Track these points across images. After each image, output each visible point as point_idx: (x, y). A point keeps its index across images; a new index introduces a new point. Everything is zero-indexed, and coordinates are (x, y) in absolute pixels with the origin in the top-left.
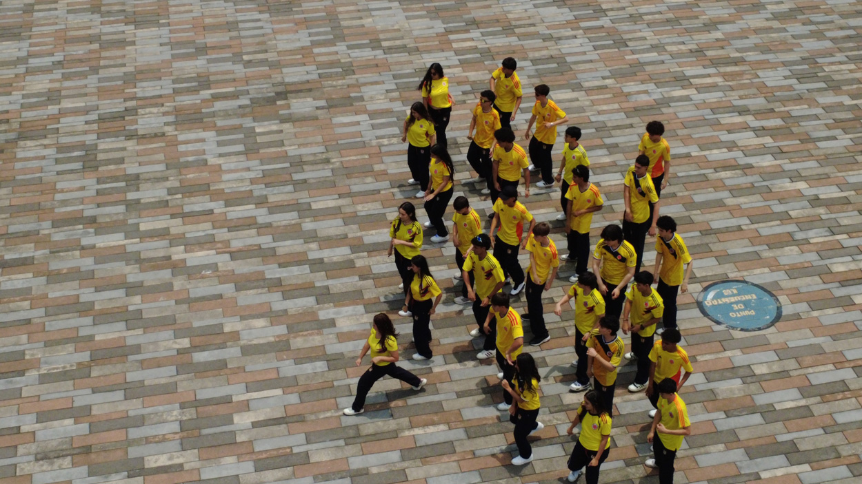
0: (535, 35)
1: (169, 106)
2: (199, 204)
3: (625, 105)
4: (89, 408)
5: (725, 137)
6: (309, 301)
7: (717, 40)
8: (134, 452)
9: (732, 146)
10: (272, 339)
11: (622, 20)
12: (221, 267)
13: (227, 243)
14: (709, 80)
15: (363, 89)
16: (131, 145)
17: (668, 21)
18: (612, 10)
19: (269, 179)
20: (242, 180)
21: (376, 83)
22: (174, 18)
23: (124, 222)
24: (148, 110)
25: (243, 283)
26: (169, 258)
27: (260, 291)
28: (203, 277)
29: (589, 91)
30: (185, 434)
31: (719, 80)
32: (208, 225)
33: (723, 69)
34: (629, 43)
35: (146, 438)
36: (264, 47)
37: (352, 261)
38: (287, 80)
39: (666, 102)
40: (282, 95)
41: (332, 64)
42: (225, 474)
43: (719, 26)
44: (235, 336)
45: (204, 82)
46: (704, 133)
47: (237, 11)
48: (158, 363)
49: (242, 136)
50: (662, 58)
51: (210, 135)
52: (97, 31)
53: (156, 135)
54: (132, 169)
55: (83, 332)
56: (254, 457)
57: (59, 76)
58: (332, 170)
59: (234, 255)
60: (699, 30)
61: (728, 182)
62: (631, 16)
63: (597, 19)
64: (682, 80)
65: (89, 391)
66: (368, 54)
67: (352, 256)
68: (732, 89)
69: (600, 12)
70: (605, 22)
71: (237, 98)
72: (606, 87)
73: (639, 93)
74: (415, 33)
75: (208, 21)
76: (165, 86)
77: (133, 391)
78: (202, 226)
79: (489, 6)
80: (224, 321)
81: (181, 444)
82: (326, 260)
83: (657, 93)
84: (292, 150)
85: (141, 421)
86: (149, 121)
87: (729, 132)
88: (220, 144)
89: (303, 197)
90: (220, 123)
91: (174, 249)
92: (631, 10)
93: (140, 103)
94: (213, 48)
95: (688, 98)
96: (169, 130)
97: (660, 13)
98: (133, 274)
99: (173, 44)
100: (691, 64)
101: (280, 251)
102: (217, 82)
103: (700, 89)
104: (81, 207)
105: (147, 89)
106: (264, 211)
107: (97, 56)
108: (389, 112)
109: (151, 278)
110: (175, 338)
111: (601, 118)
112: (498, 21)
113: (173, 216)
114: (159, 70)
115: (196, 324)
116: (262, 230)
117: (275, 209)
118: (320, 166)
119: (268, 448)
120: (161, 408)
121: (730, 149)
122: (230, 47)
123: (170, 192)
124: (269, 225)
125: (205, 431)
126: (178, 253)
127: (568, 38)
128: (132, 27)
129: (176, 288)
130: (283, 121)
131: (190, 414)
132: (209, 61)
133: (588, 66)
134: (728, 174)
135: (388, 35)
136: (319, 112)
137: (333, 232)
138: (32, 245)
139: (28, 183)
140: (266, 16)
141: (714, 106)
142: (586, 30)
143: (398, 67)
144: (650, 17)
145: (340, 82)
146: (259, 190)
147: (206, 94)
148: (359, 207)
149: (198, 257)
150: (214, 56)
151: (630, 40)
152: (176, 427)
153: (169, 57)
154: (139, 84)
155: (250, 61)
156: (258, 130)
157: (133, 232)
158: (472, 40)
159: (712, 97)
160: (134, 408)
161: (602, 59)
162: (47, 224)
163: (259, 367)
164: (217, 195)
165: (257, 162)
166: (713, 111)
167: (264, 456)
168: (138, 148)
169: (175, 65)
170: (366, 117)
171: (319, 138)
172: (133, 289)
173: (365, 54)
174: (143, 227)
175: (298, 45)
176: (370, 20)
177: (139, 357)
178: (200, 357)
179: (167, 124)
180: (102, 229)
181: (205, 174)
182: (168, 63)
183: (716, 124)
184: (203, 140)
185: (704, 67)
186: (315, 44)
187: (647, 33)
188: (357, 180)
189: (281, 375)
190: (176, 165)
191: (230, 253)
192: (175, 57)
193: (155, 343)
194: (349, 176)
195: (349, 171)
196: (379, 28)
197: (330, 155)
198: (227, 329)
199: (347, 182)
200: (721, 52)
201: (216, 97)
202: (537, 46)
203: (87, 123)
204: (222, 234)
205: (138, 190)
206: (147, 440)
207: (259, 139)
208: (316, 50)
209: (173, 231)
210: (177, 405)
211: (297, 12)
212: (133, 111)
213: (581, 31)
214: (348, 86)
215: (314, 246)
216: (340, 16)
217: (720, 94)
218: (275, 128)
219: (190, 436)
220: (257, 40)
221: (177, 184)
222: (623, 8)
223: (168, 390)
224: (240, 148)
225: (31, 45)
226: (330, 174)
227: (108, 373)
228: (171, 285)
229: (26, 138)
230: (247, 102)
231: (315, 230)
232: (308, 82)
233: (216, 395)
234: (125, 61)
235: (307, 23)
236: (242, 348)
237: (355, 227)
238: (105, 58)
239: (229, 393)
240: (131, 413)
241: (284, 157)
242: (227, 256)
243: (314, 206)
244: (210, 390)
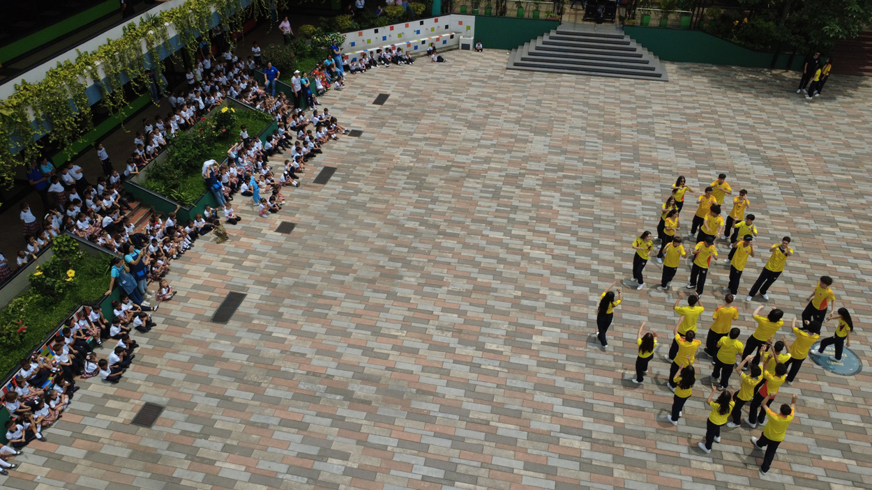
0: (748, 180)
1: (541, 176)
2: (543, 227)
3: (792, 229)
4: (466, 312)
5: (851, 260)
6: (586, 290)
7: (862, 204)
8: (481, 339)
9: (854, 266)
10: (562, 303)
11: (803, 181)
12: (546, 261)
13: (552, 250)
14: (850, 226)
15: (642, 188)
16: (518, 191)
17: (832, 187)
18: (798, 174)
19: (581, 223)
20: (568, 221)
21: (650, 187)
22: (554, 133)
23: (505, 227)
24: (530, 176)
25: (555, 272)
26: (522, 250)
27: (562, 278)
28: (536, 264)
29: (772, 216)
30: (507, 337)
31: (857, 227)
32: (545, 239)
33: (860, 222)
34: (804, 195)
35: (489, 334)
36: (596, 157)
37: (613, 275)
38: (603, 175)
39: (819, 232)
40: (599, 183)
41: (629, 172)
42: (521, 362)
43: (865, 197)
44: (544, 297)
45: (561, 168)
46: (839, 255)
47: (586, 136)
48: (503, 300)
49: (573, 199)
50: (822, 207)
51: (557, 195)
52: (516, 133)
53: (531, 189)
54: (515, 203)
55: (472, 275)
56: (538, 359)
57: (493, 151)
58: (615, 226)
59: (554, 257)
60: (851, 196)
61: (846, 286)
62: (809, 180)
63: (788, 178)
64: (832, 223)
65: (468, 304)
66: (650, 171)
67: (614, 273)
68: (864, 233)
69: (791, 174)
70: (792, 180)
71: (576, 179)
72: (783, 216)
73: (802, 223)
74: (679, 165)
75: (570, 138)
76: (541, 166)
77: (489, 310)
78: (542, 239)
79: (725, 159)
80: (540, 288)
81: (505, 342)
82: (600, 271)
83: (814, 226)
84: (597, 212)
85: (488, 325)
86: (529, 181)
87: (855, 258)
88: (561, 200)
89: (596, 236)
90: (564, 190)
91: (525, 246)
92: (810, 177)
93: (527, 172)
94: (570, 152)
95: (833, 233)
96: (538, 188)
97: (829, 182)
98: (503, 253)
99: (550, 146)
100: (840, 214)
101: (577, 261)
102: (568, 169)
103: (842, 230)
104: (487, 216)
105: (532, 166)
106: (574, 238)
107: (512, 145)
108: (653, 203)
109: (511, 258)
110: (515, 290)
111: (775, 233)
112: (728, 167)
113: (529, 230)
114: (540, 158)
115: (527, 286)
116: (571, 248)
117: (580, 239)
118: (609, 223)
119: (546, 356)
120: (499, 322)
121: (853, 268)
122: (578, 153)
123: (531, 218)
124: (576, 246)
125: (517, 339)
126: (527, 249)
127: (767, 185)
128: (533, 134)
129: (521, 266)
130: (595, 196)
131: (512, 328)
132: (566, 158)
133: (775, 202)
134: (848, 281)
135: (664, 163)
136: (616, 195)
137: (607, 258)
138: (460, 228)
139: (466, 198)
140: (601, 141)
141: (849, 241)
142: (779, 182)
143: (664, 181)
144: (821, 183)
145: (631, 182)
146: (575, 228)
147: (560, 174)
148: (624, 249)
149: (536, 253)
150: (569, 156)
151: (805, 193)
152: (504, 333)
153: (547, 152)
154: (529, 163)
155: (587, 162)
156: (582, 198)
157: (508, 233)
158: (710, 175)
159: (849, 236)
160: (487, 318)
161: (784, 200)
162: (469, 220)
163: (552, 315)
164: (553, 225)
165: (577, 214)
166: (848, 244)
167: (543, 360)
168: (520, 193)
169: (548, 157)
170: (640, 203)
171: (613, 209)
172: (501, 261)
173: (647, 170)
174: (513, 232)
175: (614, 159)
176: (656, 154)
177: (495, 294)
178: (524, 302)
179: (537, 185)
180: (494, 229)
181: (550, 214)
182: (546, 155)
183: (848, 252)
184: (553, 197)
185: (849, 218)
186: (622, 160)
187: (817, 192)
188: (627, 235)
189: (562, 322)
190: (536, 205)
191: (552, 255)
192: (550, 153)
193: (505, 289)
194: (623, 232)
195: (623, 229)
196: (659, 158)
197: (615, 218)
198: (541, 292)
199: (622, 234)
200: (862, 211)
201: (565, 177)
202: (747, 185)
203: (500, 176)
204: (551, 245)
205: (515, 214)
206: (489, 335)
207: (581, 202)
208: (622, 164)
209: (527, 237)
210: (508, 323)
211: (618, 143)
212: (523, 175)
213: (776, 183)
214: (635, 185)
215: (596, 262)
216: (640, 148)
217: (855, 235)
218: (591, 198)
219: (510, 339)
220: (593, 152)
221: (535, 215)
222: (806, 175)
223: (505, 314)
224: (571, 204)
225: (483, 134)
226: (613, 228)
227: (479, 297)
228: (520, 264)
229: (470, 177)
230: (580, 183)
231: (598, 255)
232: (614, 179)
233: (527, 323)
234: (525, 150)
235: (621, 149)
236: (546, 303)
237: (620, 258)
238: (516, 147)
239: (534, 324)
240: (485, 320)
241: (592, 214)
242: (550, 257)
243: (601, 242)
244: (525, 320)
